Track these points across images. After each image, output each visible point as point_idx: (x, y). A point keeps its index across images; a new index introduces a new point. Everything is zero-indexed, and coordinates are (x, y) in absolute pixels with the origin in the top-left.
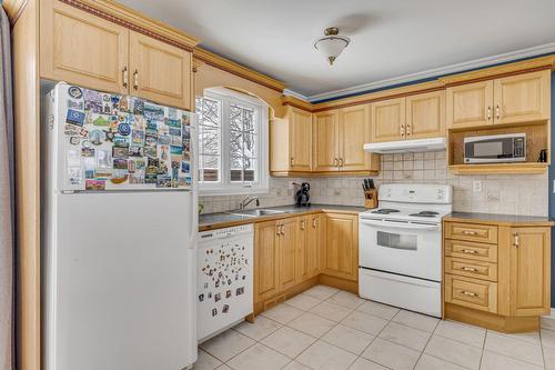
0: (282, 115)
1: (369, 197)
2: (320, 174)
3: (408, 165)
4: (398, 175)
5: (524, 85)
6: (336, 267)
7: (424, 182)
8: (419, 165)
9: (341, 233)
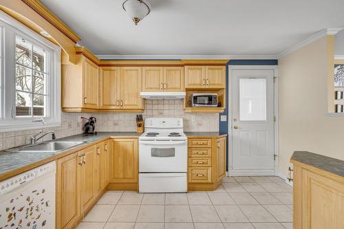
0: (76, 62)
1: (139, 126)
2: (104, 111)
3: (161, 107)
4: (155, 113)
5: (217, 71)
6: (121, 176)
7: (169, 116)
8: (166, 107)
9: (125, 152)
